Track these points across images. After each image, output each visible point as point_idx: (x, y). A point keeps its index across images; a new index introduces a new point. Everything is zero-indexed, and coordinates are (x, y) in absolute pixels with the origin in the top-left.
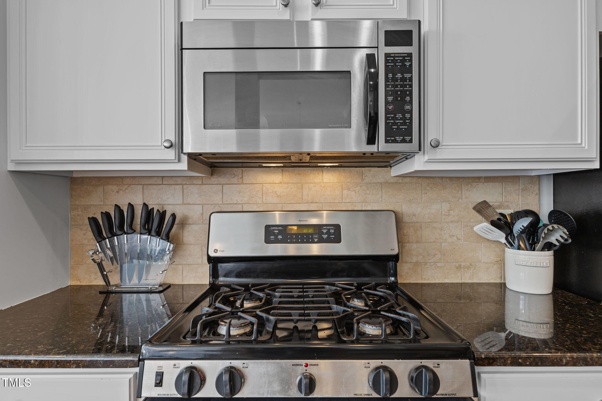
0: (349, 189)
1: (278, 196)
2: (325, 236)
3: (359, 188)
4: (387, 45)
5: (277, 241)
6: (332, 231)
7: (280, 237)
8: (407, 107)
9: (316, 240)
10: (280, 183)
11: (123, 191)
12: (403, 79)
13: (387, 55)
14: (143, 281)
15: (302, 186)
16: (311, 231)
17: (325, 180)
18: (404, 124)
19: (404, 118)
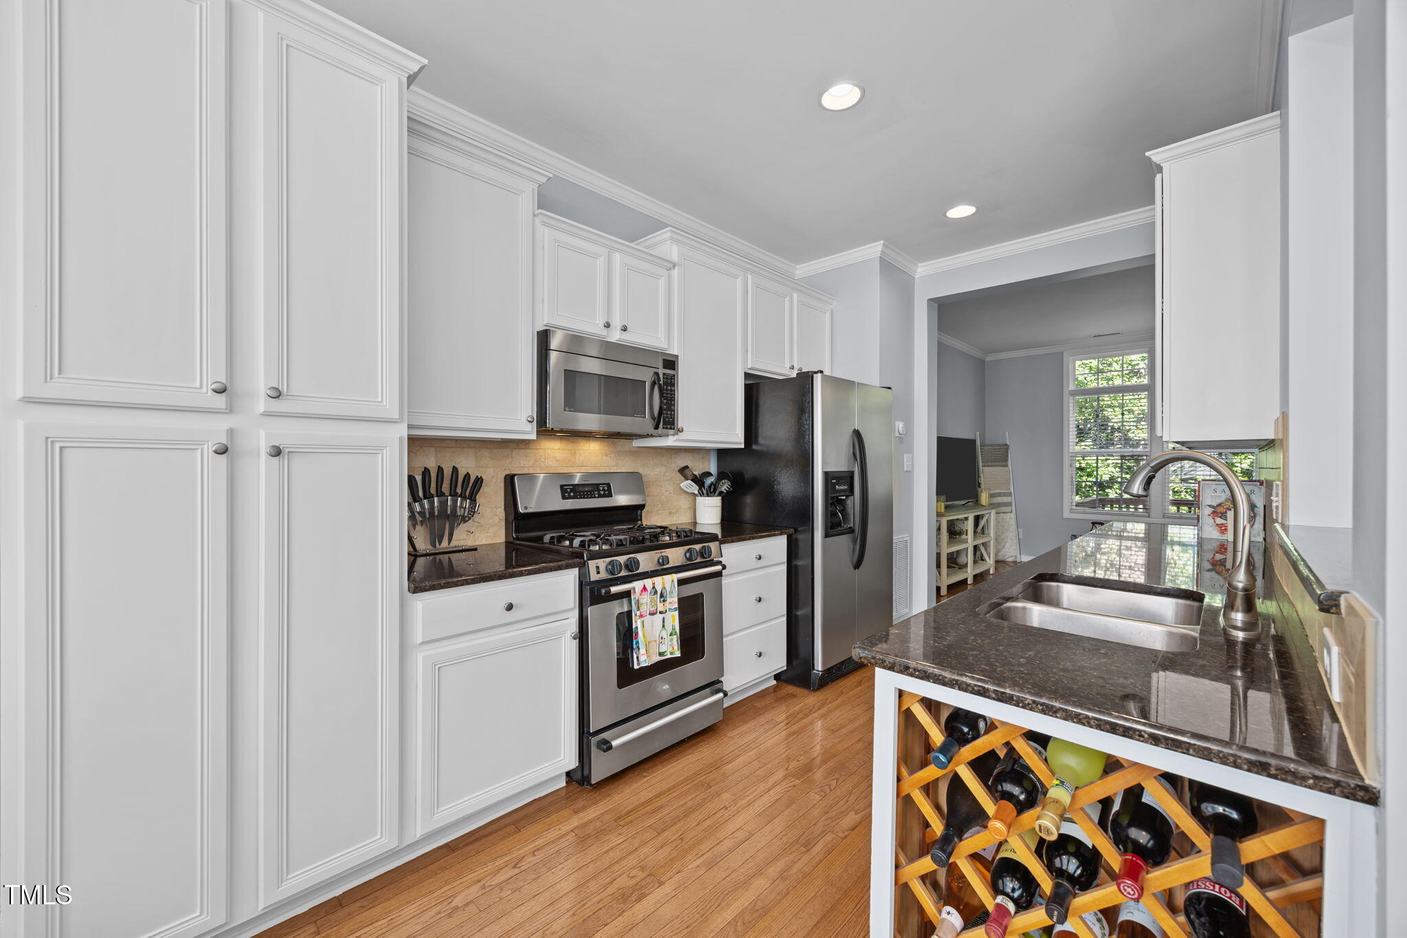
0: (606, 456)
1: (557, 460)
2: (602, 493)
3: (613, 455)
4: (664, 368)
5: (570, 498)
6: (606, 488)
7: (572, 494)
8: (673, 408)
9: (597, 496)
10: (559, 449)
11: (414, 453)
12: (671, 390)
13: (664, 374)
14: (453, 544)
15: (575, 452)
16: (590, 489)
17: (591, 448)
18: (671, 418)
19: (671, 414)
